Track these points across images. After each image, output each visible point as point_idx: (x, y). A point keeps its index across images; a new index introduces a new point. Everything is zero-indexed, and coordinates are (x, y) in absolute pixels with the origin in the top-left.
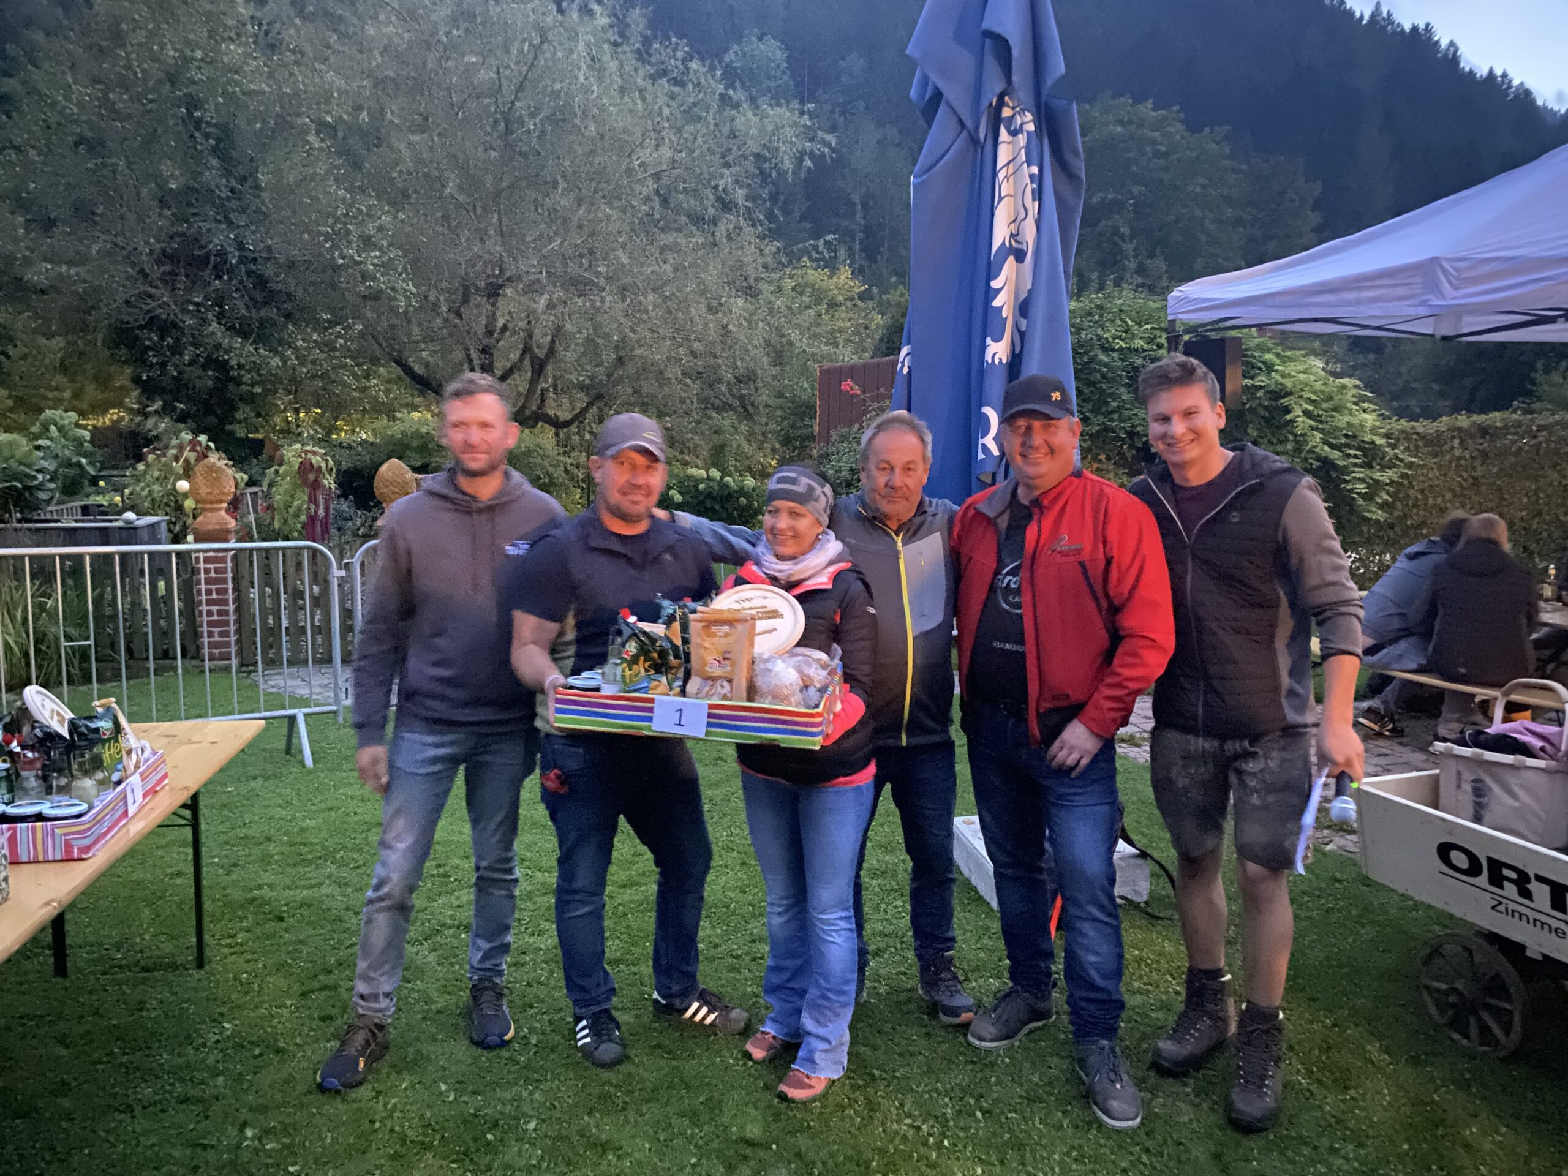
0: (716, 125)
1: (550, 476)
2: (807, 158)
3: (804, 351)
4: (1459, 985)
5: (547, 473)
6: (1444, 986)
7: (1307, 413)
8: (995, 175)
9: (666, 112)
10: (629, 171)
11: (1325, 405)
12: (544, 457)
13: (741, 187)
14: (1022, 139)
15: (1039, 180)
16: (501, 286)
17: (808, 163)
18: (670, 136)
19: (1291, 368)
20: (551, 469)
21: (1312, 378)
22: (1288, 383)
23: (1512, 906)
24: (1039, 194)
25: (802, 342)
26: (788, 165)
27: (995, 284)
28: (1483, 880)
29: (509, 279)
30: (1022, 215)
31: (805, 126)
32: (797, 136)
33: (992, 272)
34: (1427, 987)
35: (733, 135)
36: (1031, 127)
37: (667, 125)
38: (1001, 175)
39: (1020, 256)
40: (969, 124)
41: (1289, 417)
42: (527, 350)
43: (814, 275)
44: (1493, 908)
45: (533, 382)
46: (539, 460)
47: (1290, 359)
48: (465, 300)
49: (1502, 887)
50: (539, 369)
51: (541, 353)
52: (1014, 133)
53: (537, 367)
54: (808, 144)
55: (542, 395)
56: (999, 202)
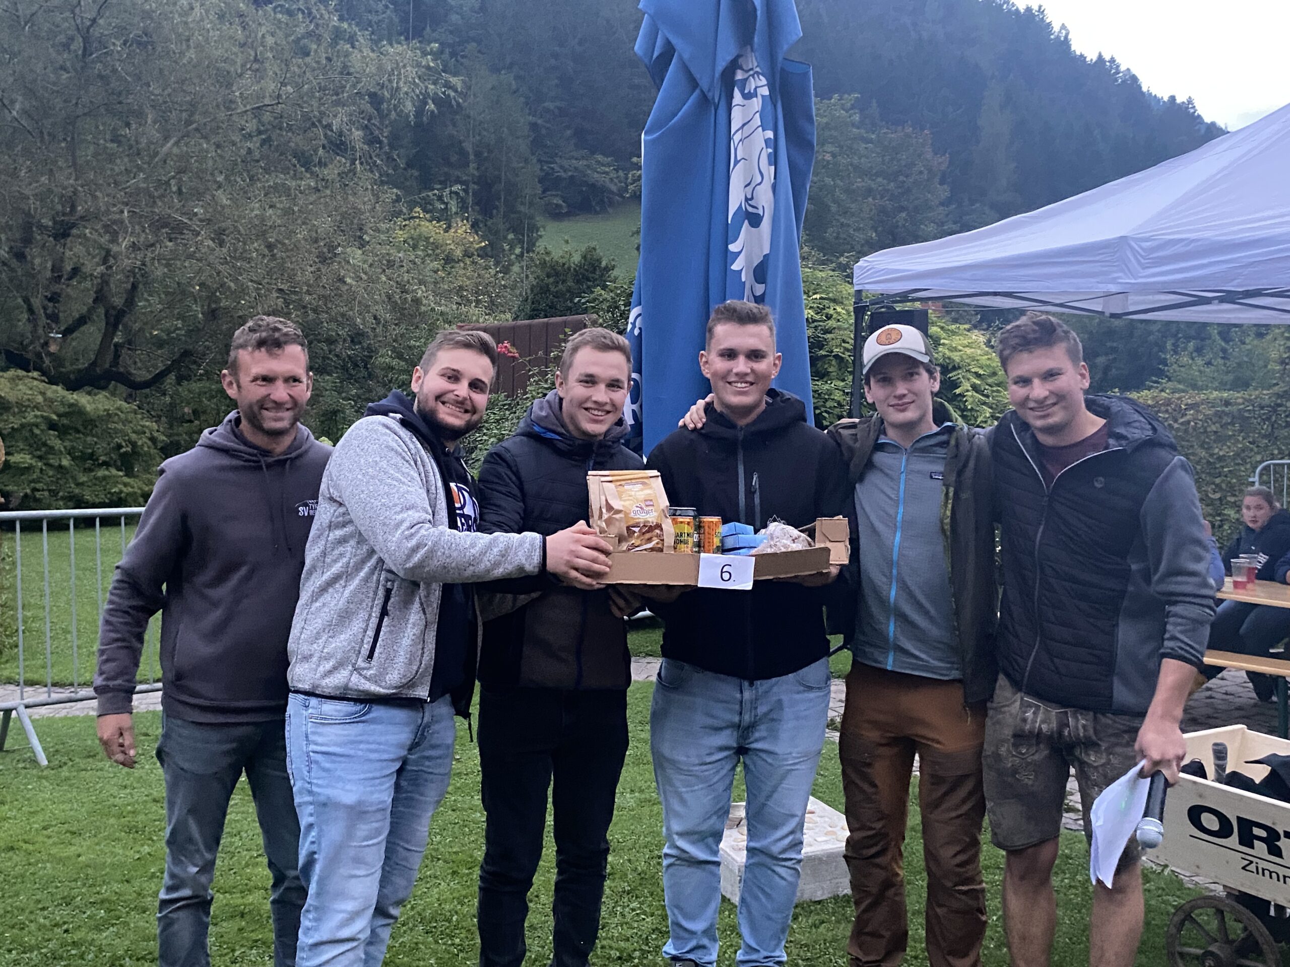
0: (329, 59)
1: (134, 444)
2: (430, 102)
3: (433, 310)
4: (1213, 948)
5: (130, 441)
6: (1199, 951)
7: (975, 388)
8: (729, 139)
9: (270, 40)
10: (229, 104)
11: (990, 381)
12: (126, 422)
13: (357, 129)
14: (756, 104)
15: (774, 144)
16: (74, 225)
17: (431, 106)
18: (272, 68)
19: (957, 341)
20: (134, 437)
21: (979, 352)
22: (956, 356)
23: (1262, 865)
24: (774, 160)
25: (429, 302)
26: (409, 107)
27: (733, 248)
28: (1233, 840)
29: (82, 218)
30: (759, 179)
31: (428, 68)
32: (420, 78)
33: (729, 234)
34: (1182, 955)
35: (345, 71)
36: (765, 91)
37: (270, 55)
38: (737, 138)
39: (755, 220)
40: (704, 84)
41: (958, 391)
42: (100, 298)
43: (430, 228)
44: (1244, 868)
45: (108, 335)
46: (120, 426)
47: (954, 333)
48: (28, 240)
49: (1252, 847)
50: (115, 319)
51: (118, 301)
52: (748, 96)
53: (112, 319)
54: (432, 87)
55: (116, 351)
56: (735, 165)
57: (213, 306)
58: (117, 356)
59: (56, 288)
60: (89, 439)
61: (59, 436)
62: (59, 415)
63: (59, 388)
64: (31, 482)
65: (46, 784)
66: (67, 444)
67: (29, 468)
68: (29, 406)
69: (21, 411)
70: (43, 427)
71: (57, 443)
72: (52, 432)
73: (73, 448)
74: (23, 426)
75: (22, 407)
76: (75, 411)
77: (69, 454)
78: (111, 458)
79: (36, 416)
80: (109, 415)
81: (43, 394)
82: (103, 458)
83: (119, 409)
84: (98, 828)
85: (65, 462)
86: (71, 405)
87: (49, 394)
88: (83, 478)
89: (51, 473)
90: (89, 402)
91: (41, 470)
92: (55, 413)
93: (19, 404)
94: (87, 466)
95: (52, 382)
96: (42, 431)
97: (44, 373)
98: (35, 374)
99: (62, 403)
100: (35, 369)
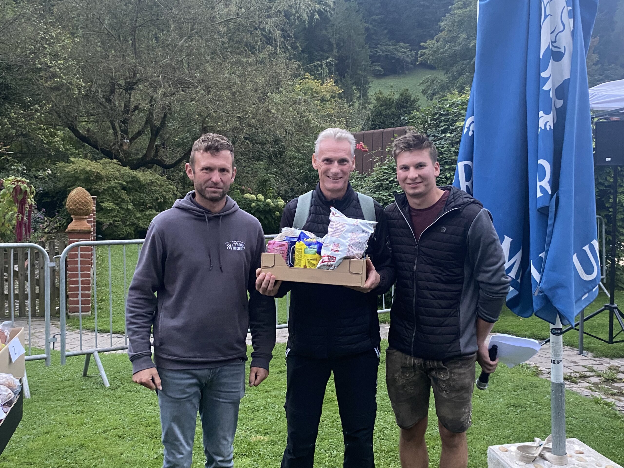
16: (135, 84)
17: (317, 16)
20: (164, 194)
24: (572, 14)
26: (305, 16)
27: (544, 75)
29: (139, 80)
30: (562, 28)
33: (541, 66)
38: (546, 1)
39: (558, 57)
42: (149, 121)
43: (313, 83)
45: (152, 140)
48: (112, 92)
50: (156, 133)
51: (157, 123)
53: (154, 132)
54: (317, 6)
55: (157, 149)
56: (545, 18)
57: (205, 126)
58: (157, 151)
59: (126, 116)
60: (142, 195)
61: (127, 193)
62: (127, 182)
63: (127, 168)
64: (113, 217)
65: (108, 400)
66: (131, 197)
67: (112, 210)
68: (112, 177)
69: (107, 180)
70: (119, 188)
71: (126, 197)
72: (123, 191)
73: (134, 199)
74: (109, 188)
75: (108, 179)
76: (135, 180)
77: (132, 202)
78: (153, 205)
79: (116, 183)
80: (152, 182)
81: (119, 171)
82: (149, 205)
83: (157, 179)
84: (134, 434)
85: (130, 207)
86: (134, 177)
87: (122, 172)
88: (139, 215)
89: (123, 212)
90: (142, 176)
91: (118, 210)
92: (125, 181)
93: (107, 177)
94: (141, 208)
95: (124, 165)
96: (119, 190)
97: (120, 160)
98: (115, 161)
99: (129, 176)
100: (116, 159)
